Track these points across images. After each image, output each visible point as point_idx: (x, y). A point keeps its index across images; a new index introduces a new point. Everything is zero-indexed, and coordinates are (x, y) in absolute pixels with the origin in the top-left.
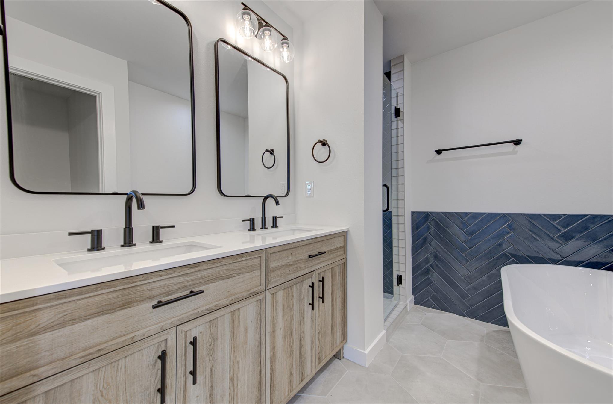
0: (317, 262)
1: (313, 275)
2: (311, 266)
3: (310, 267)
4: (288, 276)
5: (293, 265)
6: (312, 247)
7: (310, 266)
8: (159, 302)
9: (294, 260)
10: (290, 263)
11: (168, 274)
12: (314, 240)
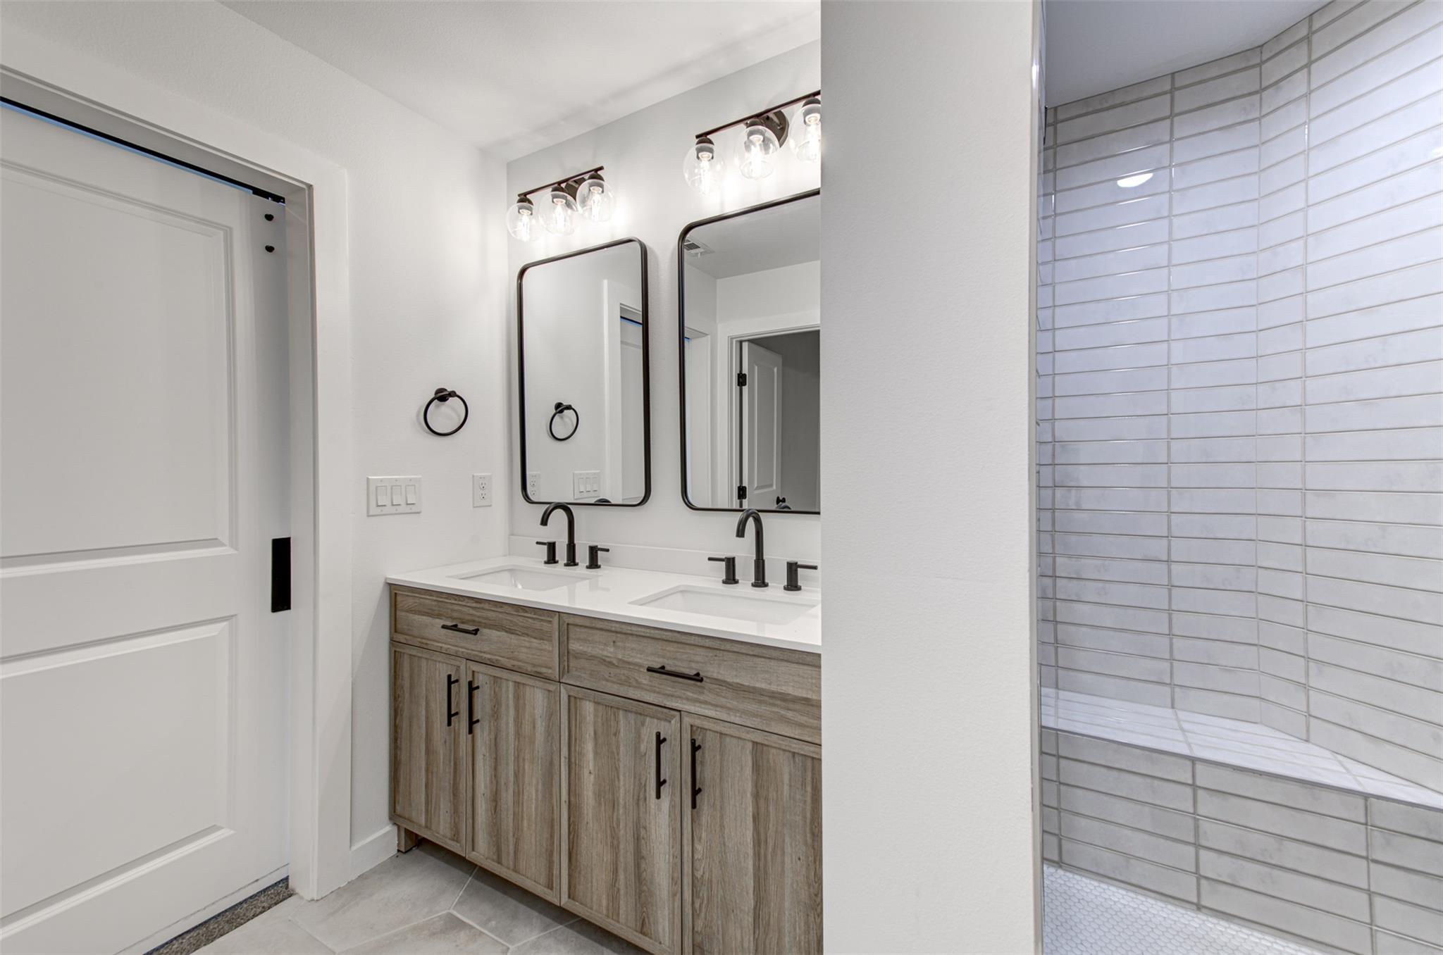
0: (690, 694)
1: (672, 719)
2: (669, 695)
3: (664, 694)
4: (604, 682)
5: (617, 666)
6: (672, 649)
7: (667, 692)
8: (456, 626)
9: (620, 657)
10: (612, 660)
11: (460, 600)
12: (678, 635)
